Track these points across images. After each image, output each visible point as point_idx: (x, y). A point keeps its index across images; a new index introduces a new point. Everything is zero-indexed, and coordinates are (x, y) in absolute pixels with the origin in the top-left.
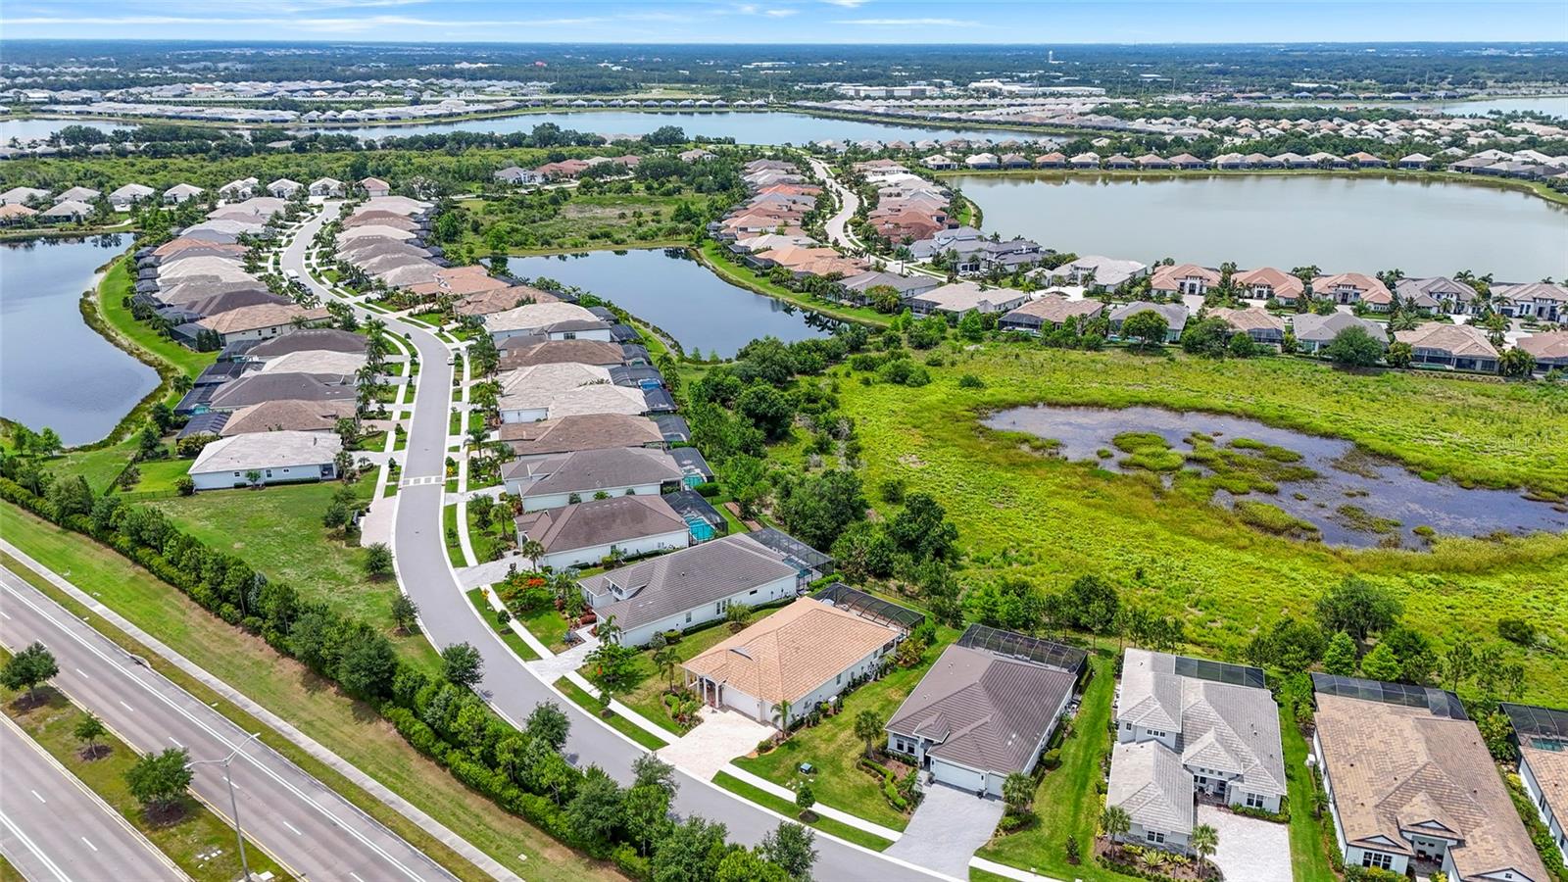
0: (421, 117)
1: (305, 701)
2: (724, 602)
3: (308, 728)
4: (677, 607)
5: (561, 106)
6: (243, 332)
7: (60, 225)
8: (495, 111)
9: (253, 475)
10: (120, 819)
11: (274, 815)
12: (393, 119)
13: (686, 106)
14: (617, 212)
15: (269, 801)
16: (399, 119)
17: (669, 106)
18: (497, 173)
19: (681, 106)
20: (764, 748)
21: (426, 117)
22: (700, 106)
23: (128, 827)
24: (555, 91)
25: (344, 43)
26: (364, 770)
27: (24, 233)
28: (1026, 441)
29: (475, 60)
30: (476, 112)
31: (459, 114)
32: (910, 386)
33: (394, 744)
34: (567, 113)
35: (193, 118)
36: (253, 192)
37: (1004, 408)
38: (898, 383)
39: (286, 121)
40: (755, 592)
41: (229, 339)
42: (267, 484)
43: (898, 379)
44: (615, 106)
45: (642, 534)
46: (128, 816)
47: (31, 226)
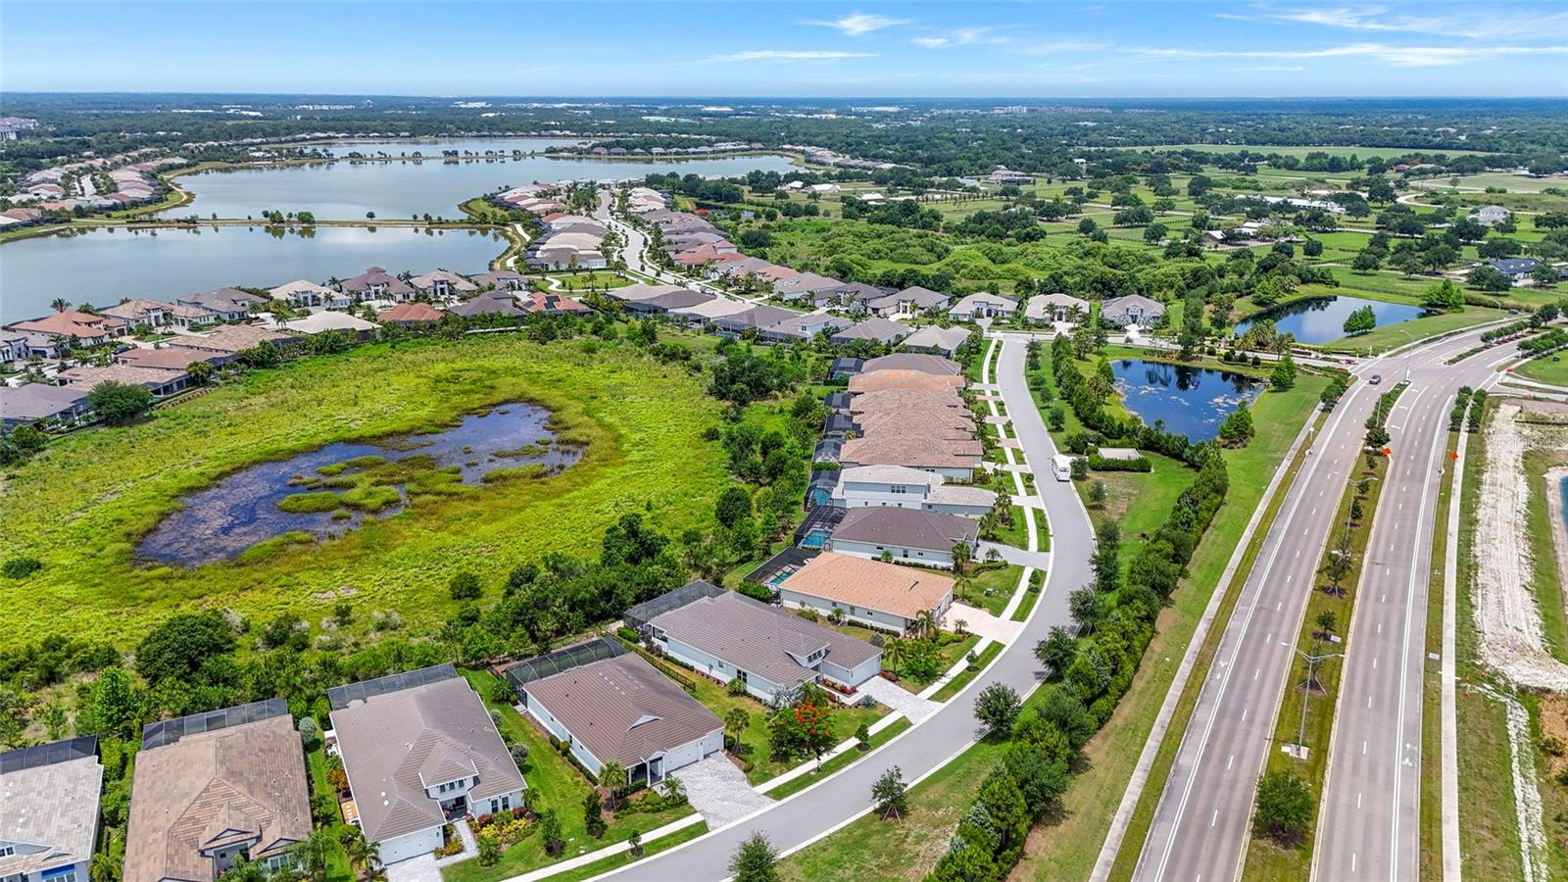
1: (1079, 817)
3: (1112, 803)
10: (1316, 859)
11: (1227, 776)
15: (1216, 786)
23: (1318, 849)
26: (1139, 753)
33: (1105, 738)
46: (1308, 855)
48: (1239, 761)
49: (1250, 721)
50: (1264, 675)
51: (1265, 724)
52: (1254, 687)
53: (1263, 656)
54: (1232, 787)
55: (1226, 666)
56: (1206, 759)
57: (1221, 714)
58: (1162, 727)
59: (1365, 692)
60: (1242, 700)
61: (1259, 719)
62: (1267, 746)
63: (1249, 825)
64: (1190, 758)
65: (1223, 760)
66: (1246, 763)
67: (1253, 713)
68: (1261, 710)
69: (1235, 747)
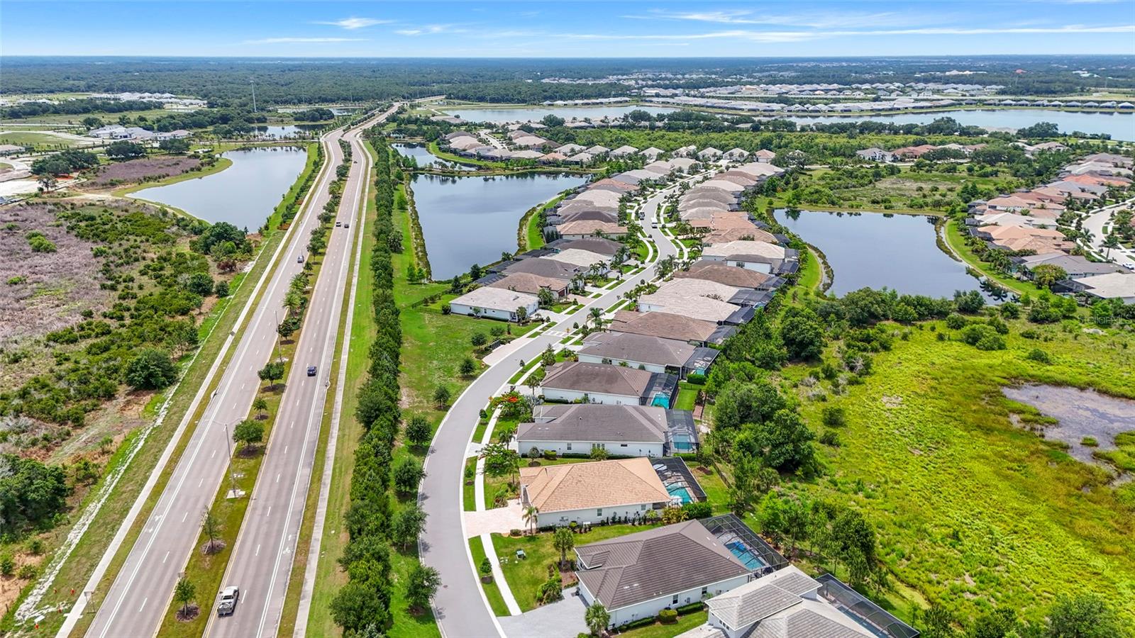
0: (867, 110)
2: (599, 445)
4: (562, 437)
5: (991, 104)
6: (574, 235)
7: (572, 167)
8: (930, 107)
9: (477, 310)
11: (281, 470)
12: (845, 111)
13: (1109, 107)
14: (915, 185)
15: (287, 464)
16: (850, 111)
17: (1091, 107)
18: (858, 152)
19: (1103, 107)
20: (515, 533)
21: (872, 110)
22: (1122, 107)
24: (1003, 92)
25: (879, 57)
27: (553, 169)
28: (1021, 412)
29: (964, 69)
30: (914, 108)
31: (899, 109)
32: (978, 348)
34: (994, 110)
35: (720, 108)
36: (687, 155)
37: (1047, 383)
38: (968, 343)
39: (773, 111)
40: (626, 446)
41: (564, 238)
42: (483, 317)
43: (970, 340)
44: (1039, 105)
45: (607, 392)
47: (558, 166)
48: (273, 480)
49: (265, 508)
50: (252, 550)
51: (254, 509)
52: (261, 537)
53: (251, 572)
54: (276, 467)
55: (284, 549)
56: (294, 475)
57: (286, 506)
58: (324, 484)
59: (167, 566)
60: (270, 523)
61: (259, 512)
62: (254, 495)
63: (268, 451)
64: (303, 473)
65: (282, 479)
66: (268, 480)
67: (263, 515)
68: (257, 518)
69: (276, 487)
